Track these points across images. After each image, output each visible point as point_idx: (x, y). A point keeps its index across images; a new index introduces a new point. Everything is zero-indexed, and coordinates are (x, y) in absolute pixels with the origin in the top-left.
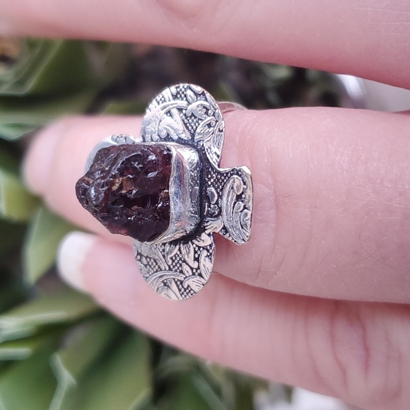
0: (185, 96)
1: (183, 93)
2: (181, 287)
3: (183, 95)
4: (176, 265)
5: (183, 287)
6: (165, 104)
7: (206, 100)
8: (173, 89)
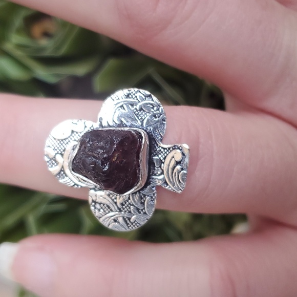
0: (136, 97)
1: (134, 94)
2: (128, 222)
3: (134, 96)
4: (126, 207)
5: (130, 222)
6: (118, 101)
7: (153, 100)
8: (126, 91)
